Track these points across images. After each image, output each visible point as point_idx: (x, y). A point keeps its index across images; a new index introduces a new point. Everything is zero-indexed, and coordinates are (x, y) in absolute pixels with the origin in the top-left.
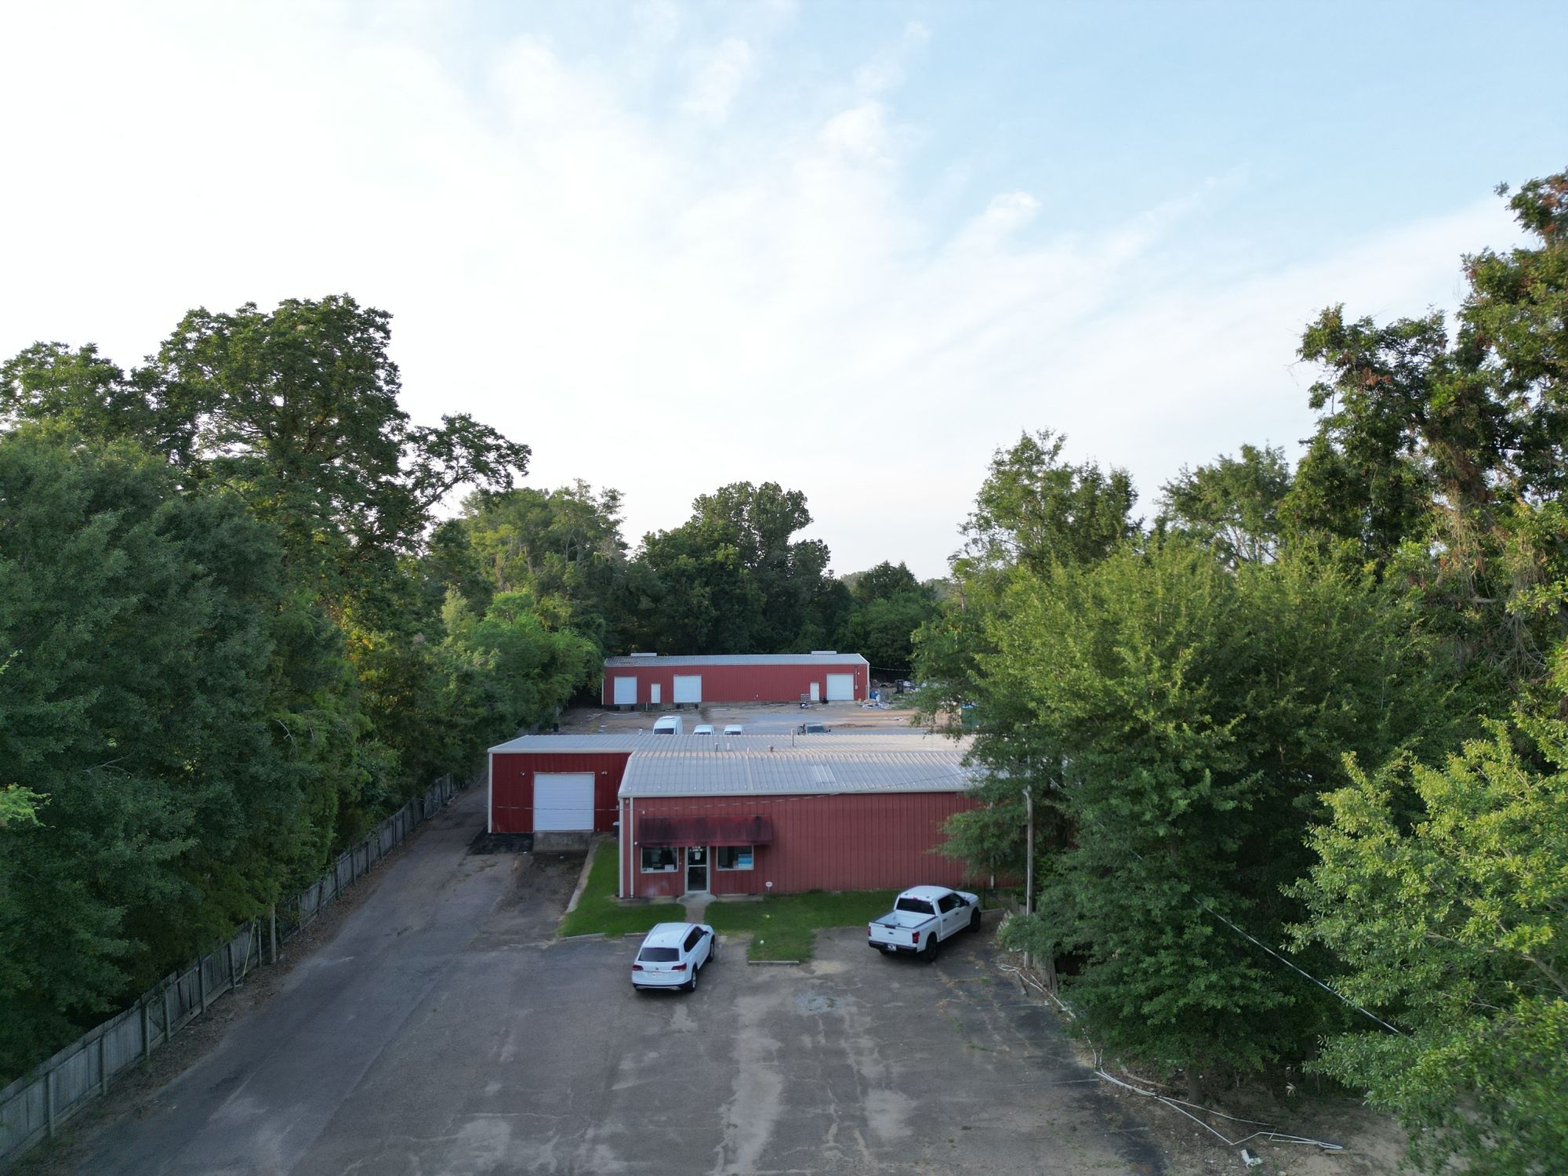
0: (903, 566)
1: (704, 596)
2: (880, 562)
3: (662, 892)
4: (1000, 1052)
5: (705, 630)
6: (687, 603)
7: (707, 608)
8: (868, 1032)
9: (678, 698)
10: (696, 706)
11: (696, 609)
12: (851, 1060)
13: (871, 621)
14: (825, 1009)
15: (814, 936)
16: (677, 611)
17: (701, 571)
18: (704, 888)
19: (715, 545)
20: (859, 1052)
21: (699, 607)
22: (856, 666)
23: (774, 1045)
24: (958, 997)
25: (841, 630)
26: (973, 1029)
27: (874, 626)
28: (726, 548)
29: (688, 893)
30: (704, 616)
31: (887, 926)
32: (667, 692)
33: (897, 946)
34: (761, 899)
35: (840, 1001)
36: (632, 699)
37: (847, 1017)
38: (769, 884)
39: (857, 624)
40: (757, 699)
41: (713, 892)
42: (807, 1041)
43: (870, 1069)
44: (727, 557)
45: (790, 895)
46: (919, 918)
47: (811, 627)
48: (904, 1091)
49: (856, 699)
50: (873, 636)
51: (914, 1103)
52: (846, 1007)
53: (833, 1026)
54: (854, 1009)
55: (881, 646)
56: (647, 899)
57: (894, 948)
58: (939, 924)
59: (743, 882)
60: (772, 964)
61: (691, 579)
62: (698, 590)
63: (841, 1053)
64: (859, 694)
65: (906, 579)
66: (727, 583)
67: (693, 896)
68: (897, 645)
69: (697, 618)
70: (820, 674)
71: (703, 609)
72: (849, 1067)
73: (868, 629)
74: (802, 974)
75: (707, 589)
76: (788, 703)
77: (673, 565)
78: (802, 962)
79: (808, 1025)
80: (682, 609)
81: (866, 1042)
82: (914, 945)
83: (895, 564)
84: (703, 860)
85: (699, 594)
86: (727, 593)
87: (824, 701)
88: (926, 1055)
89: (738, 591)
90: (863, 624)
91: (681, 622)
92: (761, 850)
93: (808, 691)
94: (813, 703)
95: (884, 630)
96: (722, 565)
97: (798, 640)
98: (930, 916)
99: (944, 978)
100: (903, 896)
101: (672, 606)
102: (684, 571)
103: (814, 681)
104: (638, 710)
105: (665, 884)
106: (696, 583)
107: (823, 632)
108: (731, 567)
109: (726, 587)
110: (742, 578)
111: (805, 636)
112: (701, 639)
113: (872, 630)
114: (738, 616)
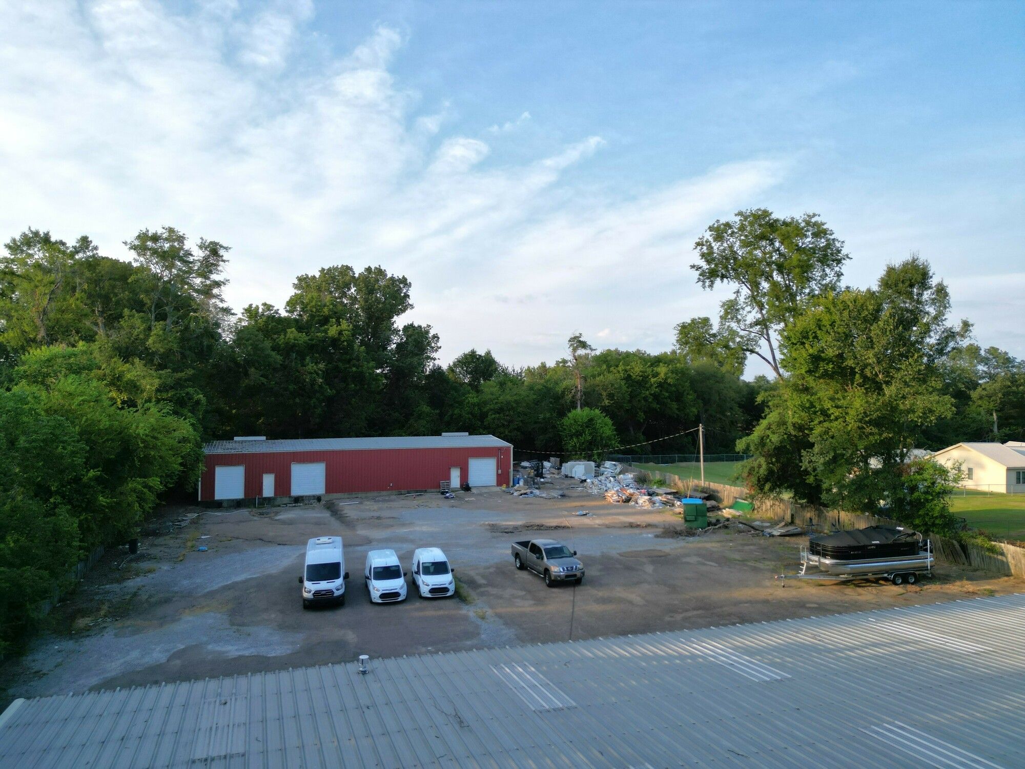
0: (488, 353)
1: (318, 374)
5: (319, 411)
6: (297, 381)
7: (321, 386)
9: (296, 491)
10: (319, 499)
11: (308, 387)
16: (286, 390)
17: (311, 348)
21: (312, 385)
22: (497, 447)
27: (488, 407)
28: (339, 323)
30: (318, 395)
32: (283, 484)
36: (239, 493)
49: (499, 484)
61: (302, 356)
64: (502, 479)
65: (494, 366)
66: (340, 360)
69: (310, 398)
71: (316, 387)
75: (322, 366)
76: (426, 492)
80: (291, 387)
83: (481, 352)
85: (312, 370)
86: (341, 371)
91: (291, 402)
93: (448, 478)
102: (294, 346)
103: (454, 465)
106: (308, 359)
107: (438, 411)
108: (345, 343)
109: (340, 364)
110: (357, 356)
111: (419, 417)
112: (315, 421)
113: (488, 411)
114: (354, 396)
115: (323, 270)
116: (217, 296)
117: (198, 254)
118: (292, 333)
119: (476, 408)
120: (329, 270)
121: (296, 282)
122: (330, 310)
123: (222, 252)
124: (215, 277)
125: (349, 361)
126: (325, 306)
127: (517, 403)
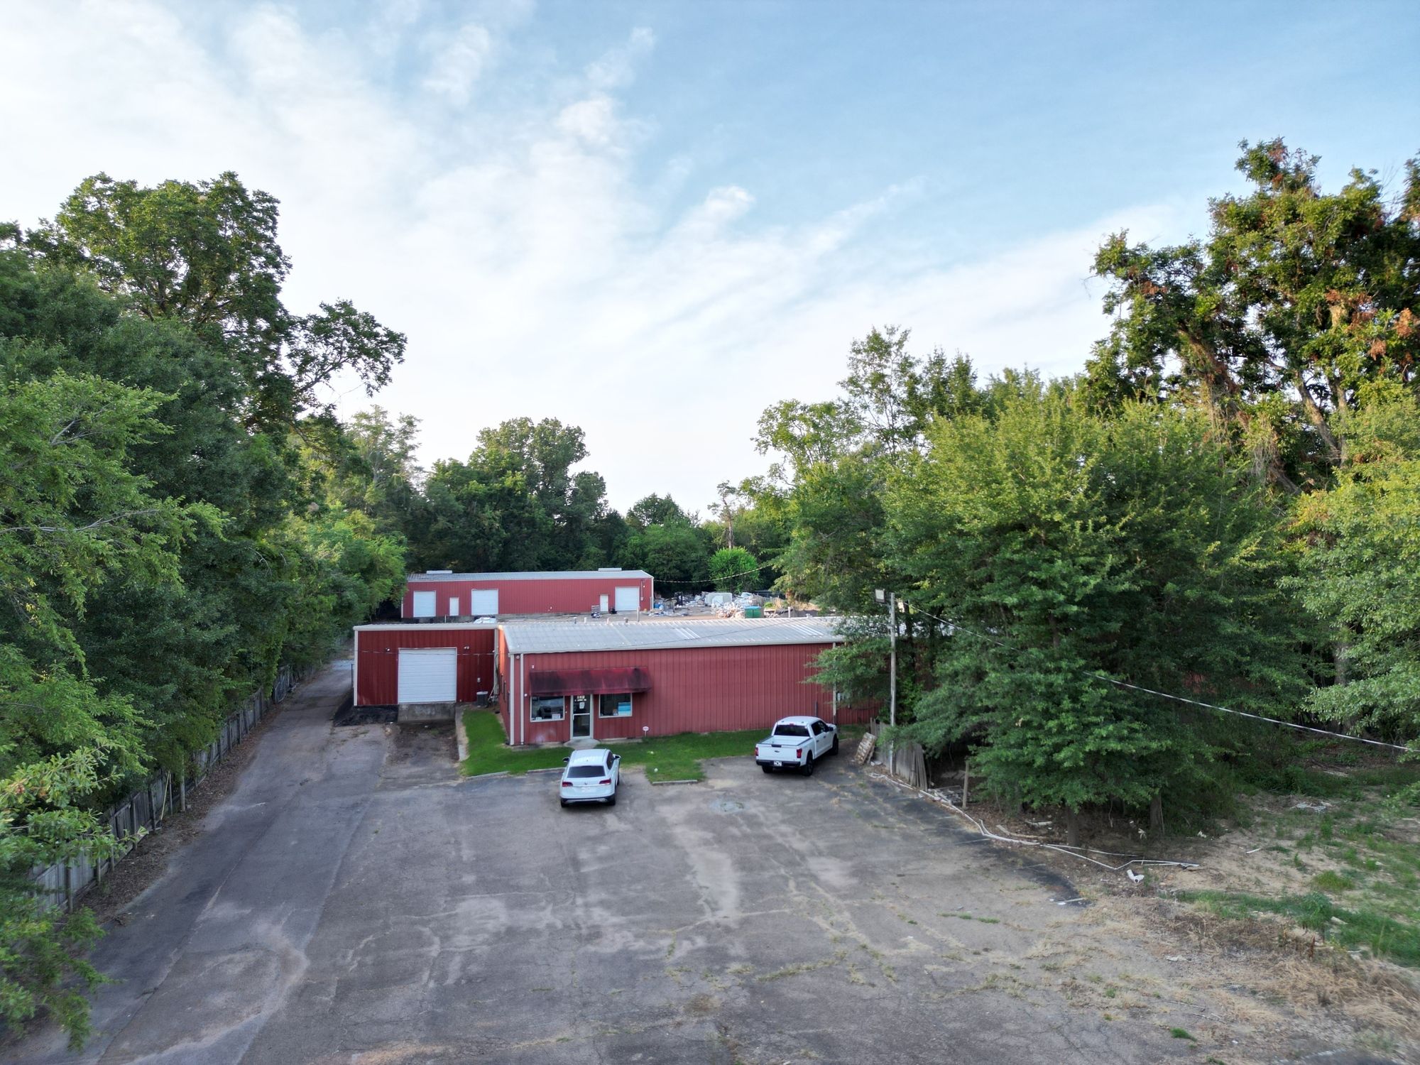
0: (669, 497)
1: (495, 520)
2: (648, 494)
3: (550, 739)
4: (899, 828)
5: (496, 550)
6: (478, 525)
7: (498, 530)
8: (783, 822)
9: (475, 611)
11: (487, 531)
12: (780, 840)
13: (648, 544)
14: (737, 810)
15: (699, 764)
16: (469, 533)
17: (490, 497)
18: (587, 733)
19: (503, 473)
20: (783, 835)
21: (491, 528)
22: (642, 580)
23: (709, 835)
24: (844, 796)
25: (621, 552)
26: (868, 816)
27: (651, 547)
28: (514, 474)
29: (573, 738)
30: (495, 537)
31: (774, 746)
32: (465, 605)
33: (783, 762)
34: (640, 741)
35: (747, 804)
36: (431, 612)
37: (759, 814)
38: (646, 729)
39: (636, 546)
40: (551, 611)
41: (596, 737)
42: (734, 831)
43: (799, 844)
44: (515, 483)
45: (664, 737)
46: (797, 740)
47: (593, 550)
48: (836, 856)
49: (642, 609)
50: (651, 556)
51: (849, 864)
52: (753, 808)
53: (751, 820)
54: (762, 809)
55: (658, 565)
56: (536, 746)
57: (780, 764)
58: (813, 743)
59: (623, 727)
60: (673, 784)
61: (482, 503)
62: (489, 513)
63: (768, 837)
64: (644, 605)
65: (672, 509)
66: (514, 507)
67: (579, 741)
68: (671, 565)
69: (489, 539)
70: (609, 588)
71: (494, 530)
72: (779, 845)
73: (646, 550)
74: (703, 789)
75: (497, 513)
76: (578, 614)
77: (464, 490)
78: (699, 781)
79: (731, 821)
80: (473, 531)
81: (784, 828)
82: (798, 760)
83: (662, 496)
84: (586, 710)
85: (490, 516)
86: (516, 517)
87: (613, 611)
88: (841, 834)
89: (527, 515)
90: (641, 546)
91: (473, 543)
92: (640, 696)
93: (598, 603)
95: (660, 551)
96: (510, 491)
97: (581, 561)
98: (804, 738)
99: (827, 786)
100: (780, 723)
101: (464, 528)
102: (475, 495)
103: (605, 593)
104: (439, 622)
105: (552, 731)
106: (487, 506)
107: (605, 552)
108: (519, 492)
109: (515, 511)
110: (531, 503)
111: (588, 557)
112: (493, 559)
113: (650, 551)
114: (527, 538)
115: (503, 423)
116: (411, 458)
117: (397, 426)
118: (474, 484)
119: (639, 548)
120: (509, 423)
121: (479, 435)
122: (507, 462)
123: (415, 423)
124: (409, 442)
125: (523, 508)
126: (503, 458)
127: (677, 544)
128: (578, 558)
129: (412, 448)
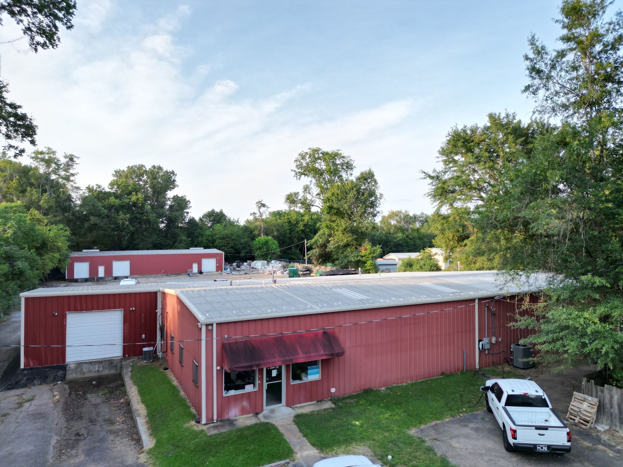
0: (220, 211)
1: (126, 220)
5: (127, 238)
6: (115, 223)
7: (127, 226)
9: (115, 274)
11: (121, 226)
13: (215, 235)
16: (109, 227)
17: (122, 207)
19: (130, 193)
21: (123, 225)
22: (217, 254)
25: (200, 239)
27: (217, 236)
28: (137, 194)
30: (126, 230)
32: (109, 271)
36: (86, 275)
40: (163, 273)
44: (138, 199)
47: (183, 238)
49: (217, 270)
50: (218, 241)
55: (221, 246)
61: (117, 211)
62: (122, 216)
64: (219, 268)
65: (224, 217)
66: (138, 213)
68: (229, 246)
69: (122, 231)
70: (198, 259)
71: (125, 226)
75: (128, 216)
76: (180, 274)
77: (106, 202)
80: (112, 226)
85: (123, 218)
86: (138, 219)
89: (145, 217)
91: (112, 233)
93: (191, 268)
94: (195, 274)
95: (223, 238)
96: (135, 204)
101: (106, 224)
102: (113, 206)
103: (195, 262)
104: (91, 281)
106: (121, 212)
107: (190, 239)
108: (140, 205)
109: (138, 215)
110: (147, 211)
111: (180, 242)
112: (125, 243)
113: (216, 239)
114: (145, 231)
115: (129, 167)
116: (72, 181)
117: (63, 161)
118: (112, 199)
119: (210, 237)
120: (132, 167)
121: (114, 173)
122: (132, 188)
123: (75, 159)
124: (71, 171)
125: (142, 214)
126: (129, 185)
127: (232, 234)
128: (174, 243)
129: (73, 175)
